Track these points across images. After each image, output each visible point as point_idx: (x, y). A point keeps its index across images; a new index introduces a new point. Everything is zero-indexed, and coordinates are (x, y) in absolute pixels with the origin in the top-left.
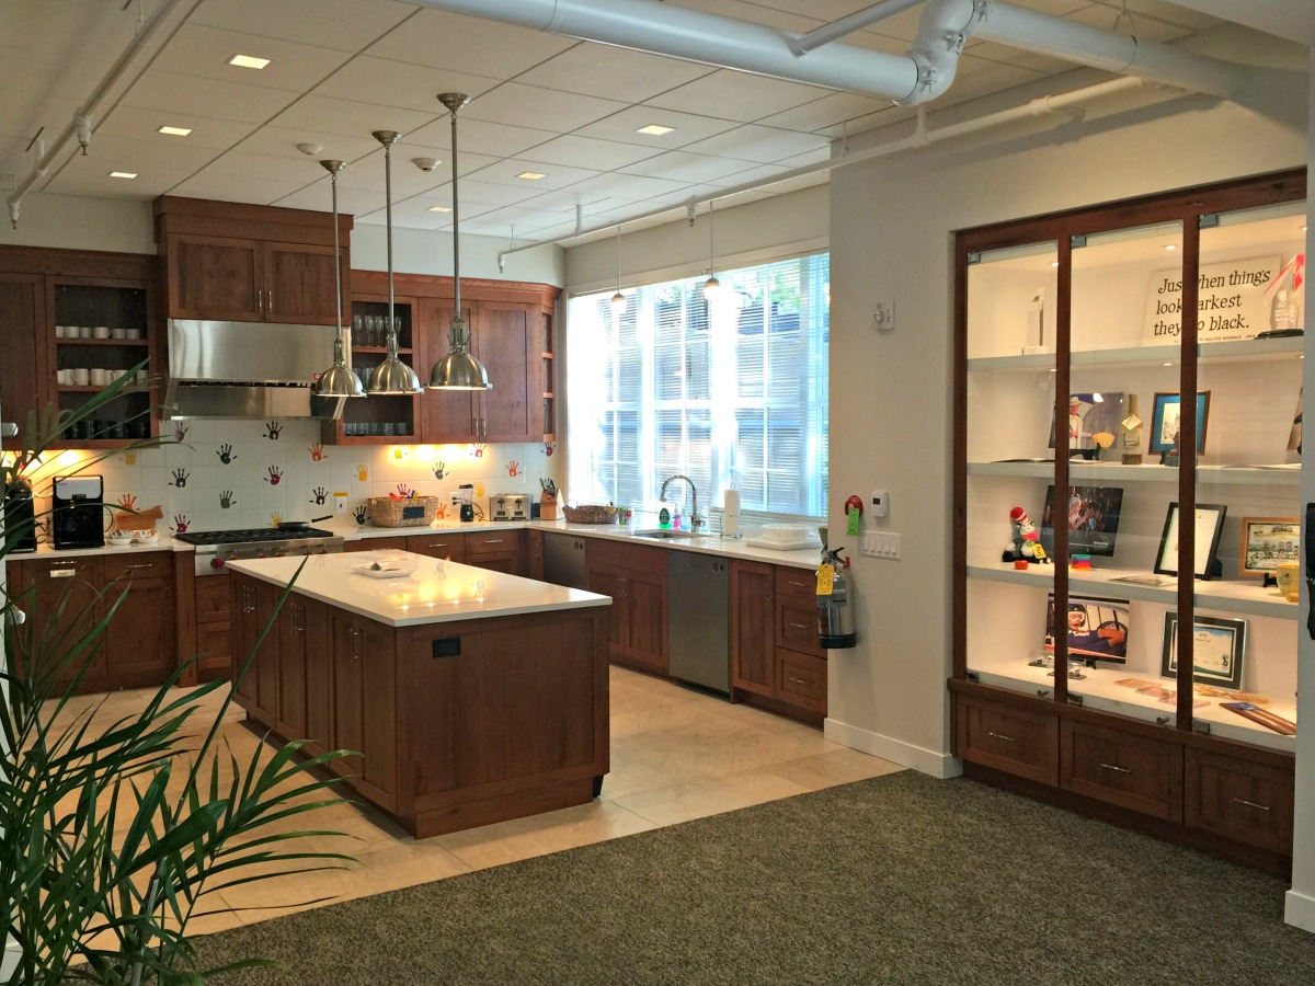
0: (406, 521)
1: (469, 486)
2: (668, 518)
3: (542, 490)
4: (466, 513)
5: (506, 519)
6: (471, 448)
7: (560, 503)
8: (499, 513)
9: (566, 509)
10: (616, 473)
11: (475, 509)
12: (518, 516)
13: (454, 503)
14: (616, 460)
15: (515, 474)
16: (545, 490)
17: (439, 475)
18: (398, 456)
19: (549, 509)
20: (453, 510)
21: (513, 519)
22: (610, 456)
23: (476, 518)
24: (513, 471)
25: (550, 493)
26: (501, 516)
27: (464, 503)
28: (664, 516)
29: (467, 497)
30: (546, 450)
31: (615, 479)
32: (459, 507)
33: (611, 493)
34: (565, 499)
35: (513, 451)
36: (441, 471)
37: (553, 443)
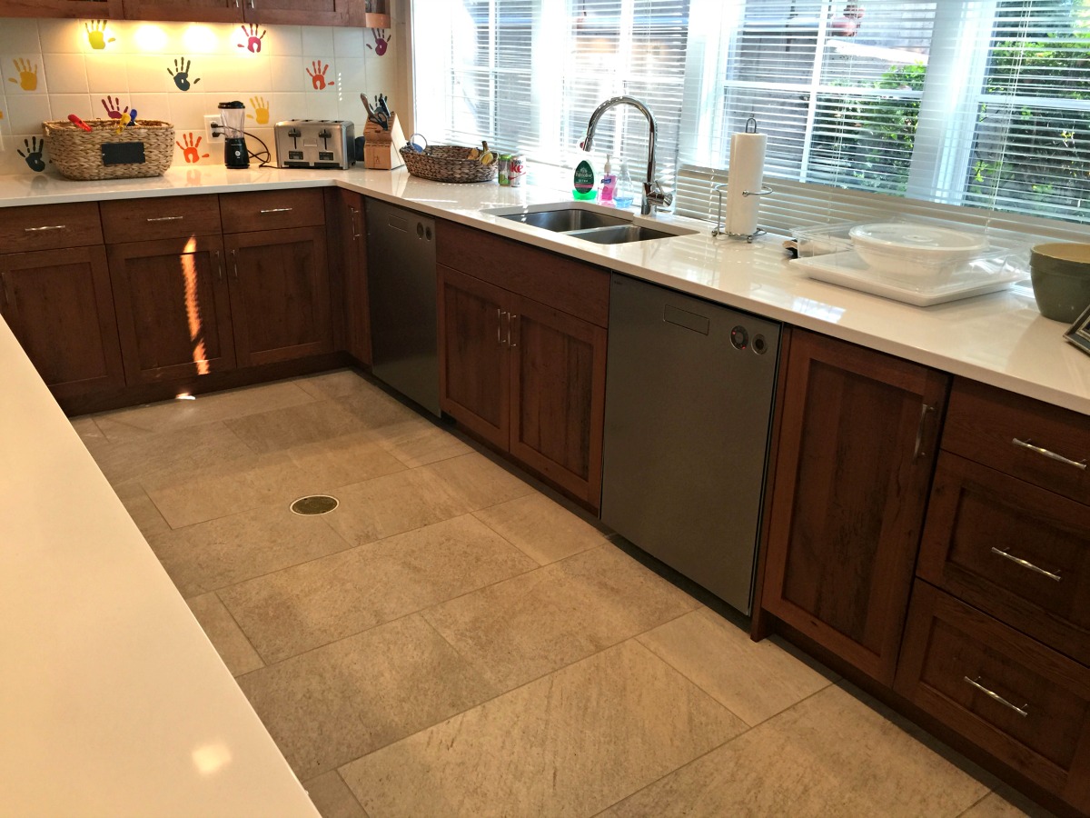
0: (110, 169)
1: (236, 105)
2: (591, 181)
3: (366, 115)
4: (236, 156)
5: (305, 166)
6: (237, 33)
7: (398, 139)
8: (292, 155)
9: (409, 152)
10: (492, 89)
11: (252, 146)
12: (326, 164)
13: (216, 135)
14: (491, 67)
15: (323, 86)
16: (371, 116)
17: (182, 82)
18: (98, 44)
19: (380, 150)
20: (213, 147)
21: (318, 167)
22: (482, 60)
23: (254, 163)
24: (319, 80)
25: (380, 120)
26: (296, 163)
27: (231, 136)
28: (584, 176)
29: (235, 124)
30: (374, 45)
31: (491, 98)
32: (221, 140)
33: (484, 125)
34: (408, 131)
35: (316, 42)
36: (184, 75)
37: (388, 32)
